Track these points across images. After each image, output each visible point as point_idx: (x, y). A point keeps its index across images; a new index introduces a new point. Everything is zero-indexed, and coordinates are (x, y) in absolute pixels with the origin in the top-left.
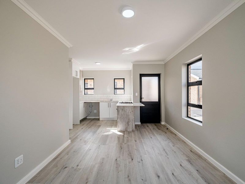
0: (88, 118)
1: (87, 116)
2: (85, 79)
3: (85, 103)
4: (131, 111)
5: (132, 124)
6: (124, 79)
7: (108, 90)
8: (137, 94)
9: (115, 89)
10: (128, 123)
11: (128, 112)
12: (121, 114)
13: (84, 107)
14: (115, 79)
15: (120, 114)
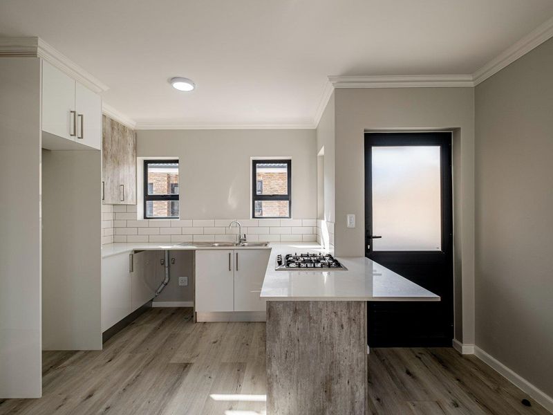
0: (155, 304)
1: (152, 300)
2: (146, 163)
3: (136, 252)
4: (345, 320)
5: (353, 393)
6: (289, 162)
7: (232, 202)
8: (355, 221)
9: (257, 197)
10: (327, 388)
11: (325, 322)
12: (289, 334)
13: (132, 270)
14: (255, 162)
15: (283, 334)
